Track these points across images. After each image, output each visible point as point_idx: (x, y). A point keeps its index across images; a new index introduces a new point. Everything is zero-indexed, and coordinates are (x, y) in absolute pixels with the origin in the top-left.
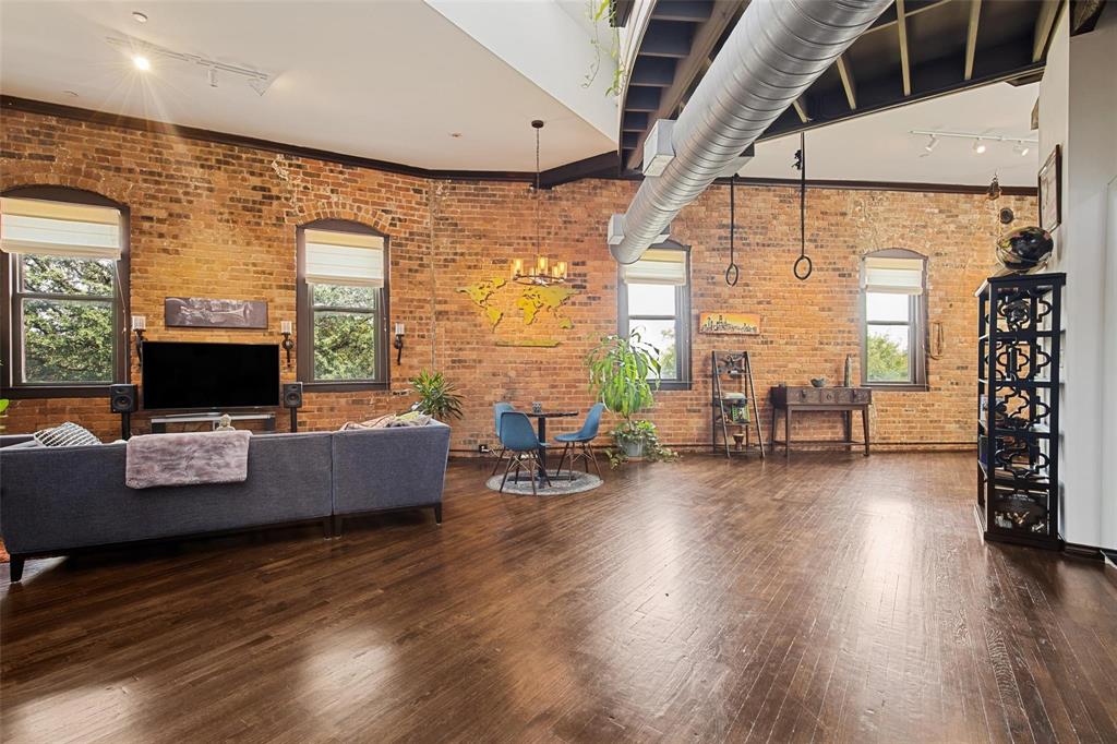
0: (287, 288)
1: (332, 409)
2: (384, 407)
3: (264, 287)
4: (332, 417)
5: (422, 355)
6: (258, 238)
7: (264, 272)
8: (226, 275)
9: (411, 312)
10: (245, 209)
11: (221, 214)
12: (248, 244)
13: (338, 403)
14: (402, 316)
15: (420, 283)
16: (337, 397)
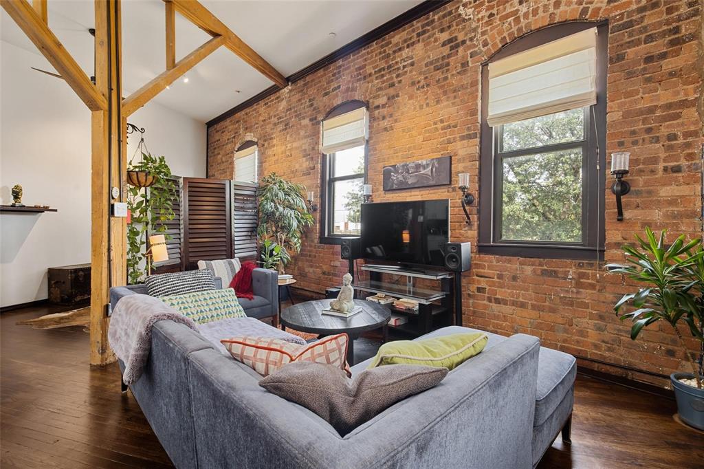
0: (469, 137)
1: (515, 278)
2: (592, 286)
3: (449, 142)
4: (514, 288)
5: (673, 202)
6: (445, 93)
7: (449, 127)
8: (421, 138)
9: (649, 130)
10: (437, 69)
11: (419, 82)
12: (438, 102)
13: (522, 271)
14: (628, 140)
15: (672, 75)
16: (521, 264)
